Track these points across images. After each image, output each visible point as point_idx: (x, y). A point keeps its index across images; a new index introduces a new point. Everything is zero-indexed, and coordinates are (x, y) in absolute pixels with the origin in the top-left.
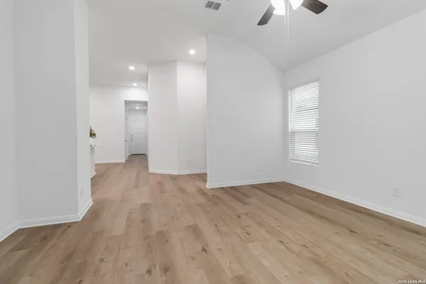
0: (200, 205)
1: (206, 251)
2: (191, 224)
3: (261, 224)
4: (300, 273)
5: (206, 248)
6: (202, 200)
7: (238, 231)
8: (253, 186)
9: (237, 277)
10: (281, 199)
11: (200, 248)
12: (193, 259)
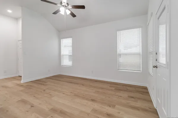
0: (22, 91)
1: (33, 107)
2: (19, 100)
3: (55, 90)
4: (72, 100)
5: (33, 105)
6: (22, 88)
7: (45, 95)
8: (47, 78)
9: (51, 109)
10: (60, 81)
11: (29, 106)
12: (28, 111)
